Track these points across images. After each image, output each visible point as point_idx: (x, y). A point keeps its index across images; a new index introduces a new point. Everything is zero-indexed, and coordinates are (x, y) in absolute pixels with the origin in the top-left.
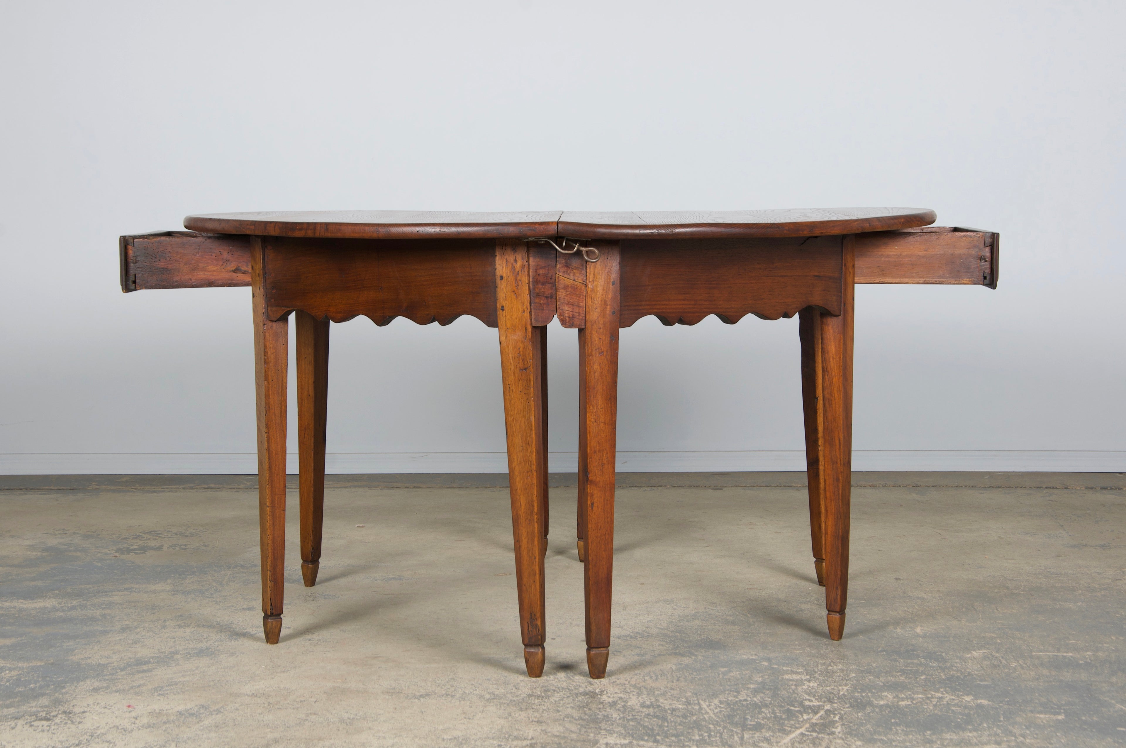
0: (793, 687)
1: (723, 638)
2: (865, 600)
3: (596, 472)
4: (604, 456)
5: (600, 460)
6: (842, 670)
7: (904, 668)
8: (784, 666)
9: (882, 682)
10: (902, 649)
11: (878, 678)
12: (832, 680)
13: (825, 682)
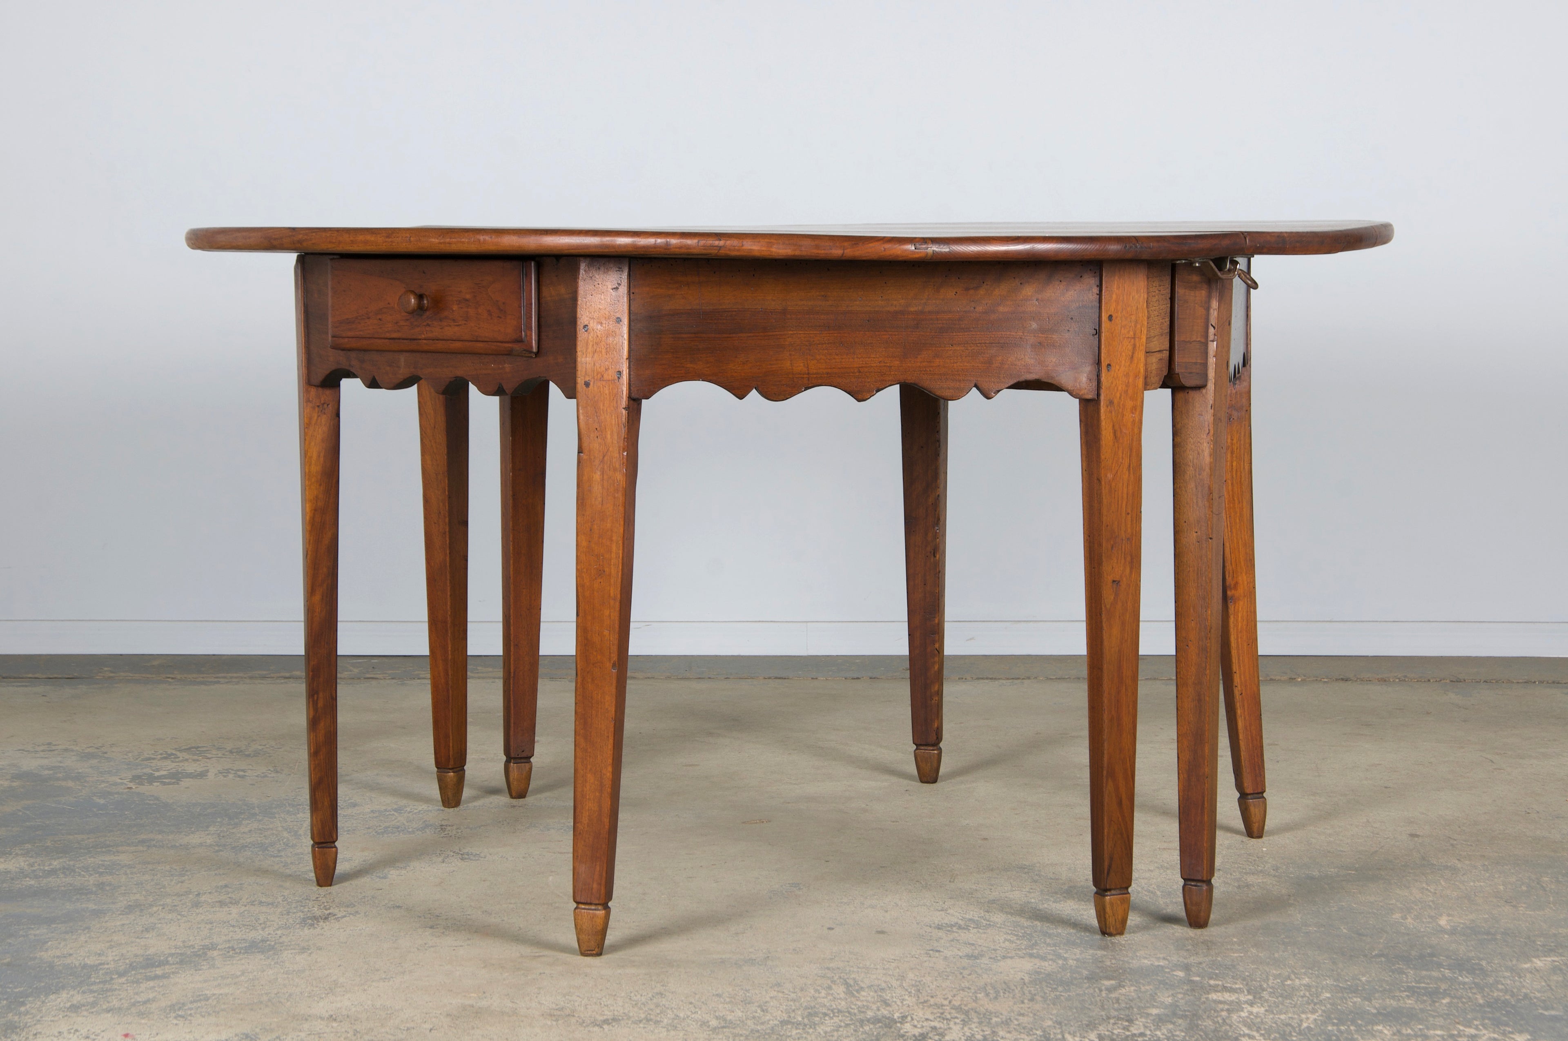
0: (1224, 1014)
2: (1356, 871)
6: (1308, 987)
7: (1414, 984)
8: (1211, 978)
9: (1375, 1008)
10: (1413, 953)
11: (1370, 1000)
12: (1291, 1004)
13: (1278, 1007)
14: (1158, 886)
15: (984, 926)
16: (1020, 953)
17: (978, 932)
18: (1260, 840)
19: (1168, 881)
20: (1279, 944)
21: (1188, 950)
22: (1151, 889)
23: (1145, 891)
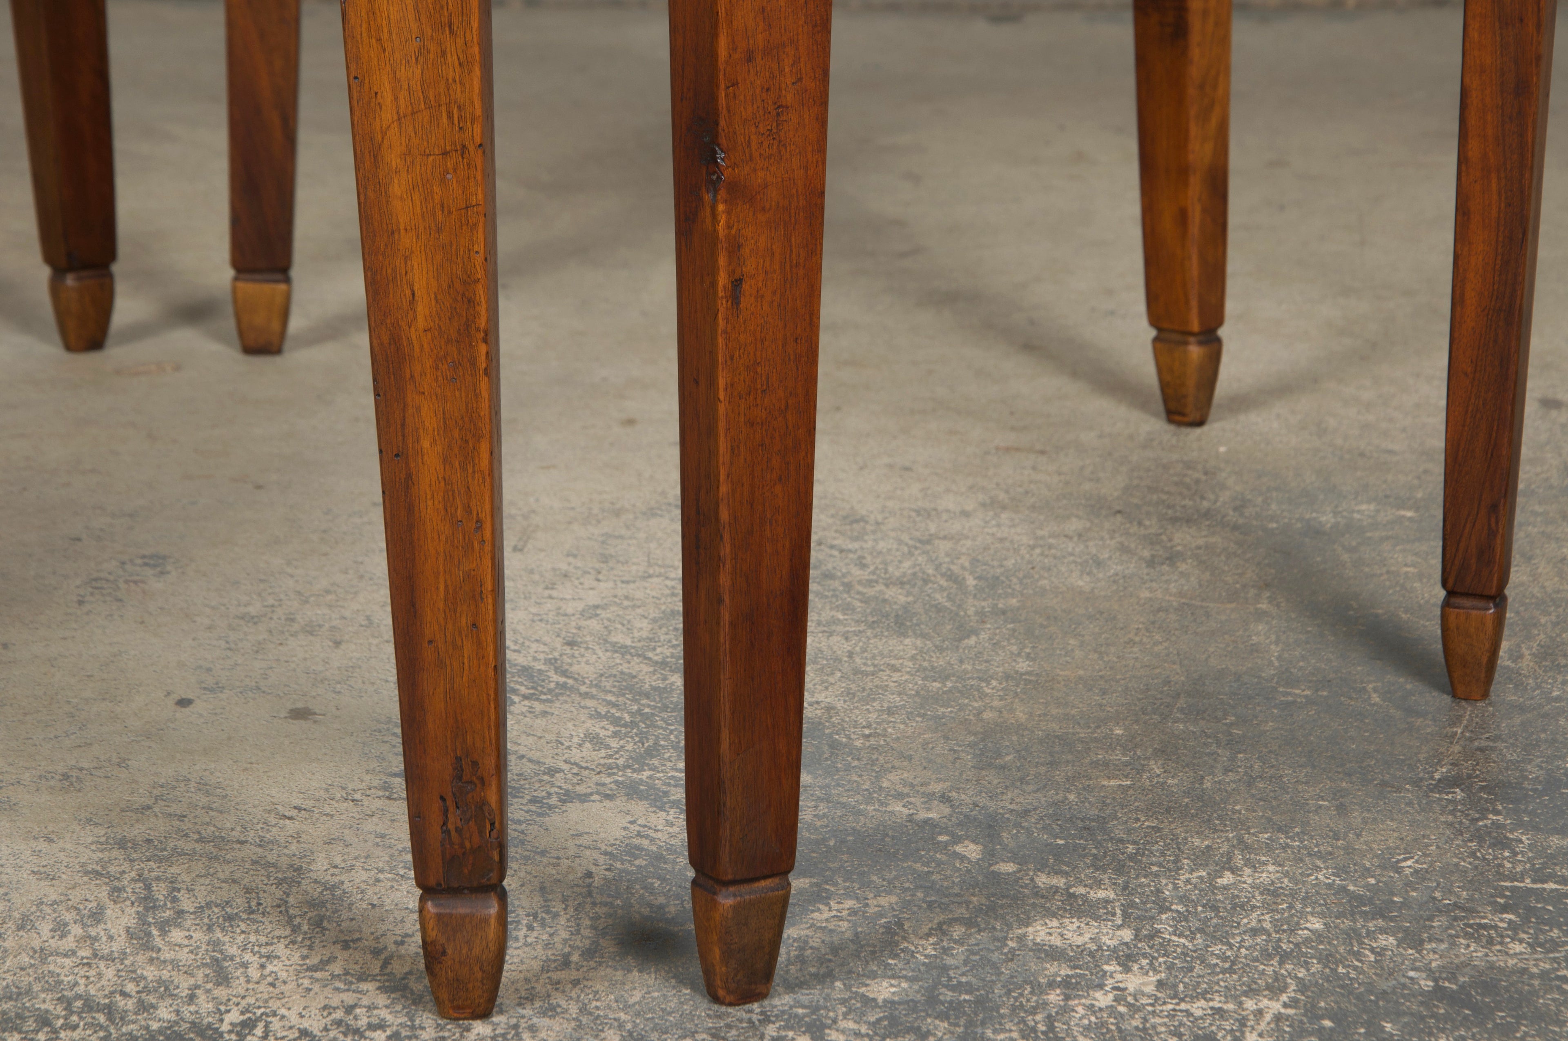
0: (1054, 997)
1: (839, 705)
2: (1417, 509)
3: (754, 144)
4: (787, 69)
5: (768, 90)
6: (1272, 892)
7: (1528, 883)
8: (1042, 867)
9: (1430, 973)
10: (1533, 771)
11: (1418, 945)
12: (1225, 959)
13: (1191, 969)
14: (974, 561)
15: (550, 691)
16: (608, 780)
17: (531, 708)
18: (1198, 431)
19: (999, 545)
20: (1218, 743)
21: (1003, 767)
22: (955, 568)
23: (943, 575)
